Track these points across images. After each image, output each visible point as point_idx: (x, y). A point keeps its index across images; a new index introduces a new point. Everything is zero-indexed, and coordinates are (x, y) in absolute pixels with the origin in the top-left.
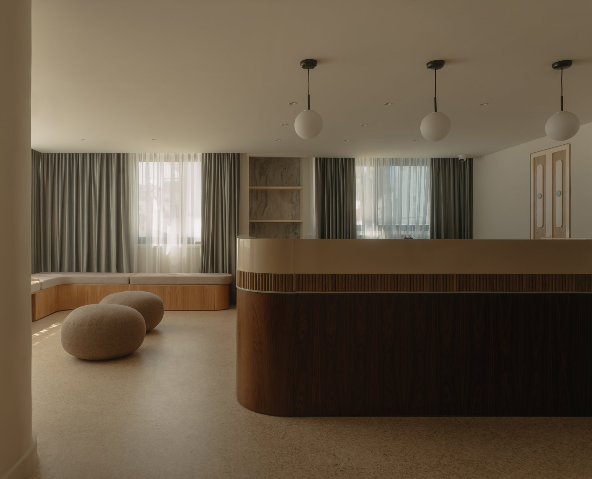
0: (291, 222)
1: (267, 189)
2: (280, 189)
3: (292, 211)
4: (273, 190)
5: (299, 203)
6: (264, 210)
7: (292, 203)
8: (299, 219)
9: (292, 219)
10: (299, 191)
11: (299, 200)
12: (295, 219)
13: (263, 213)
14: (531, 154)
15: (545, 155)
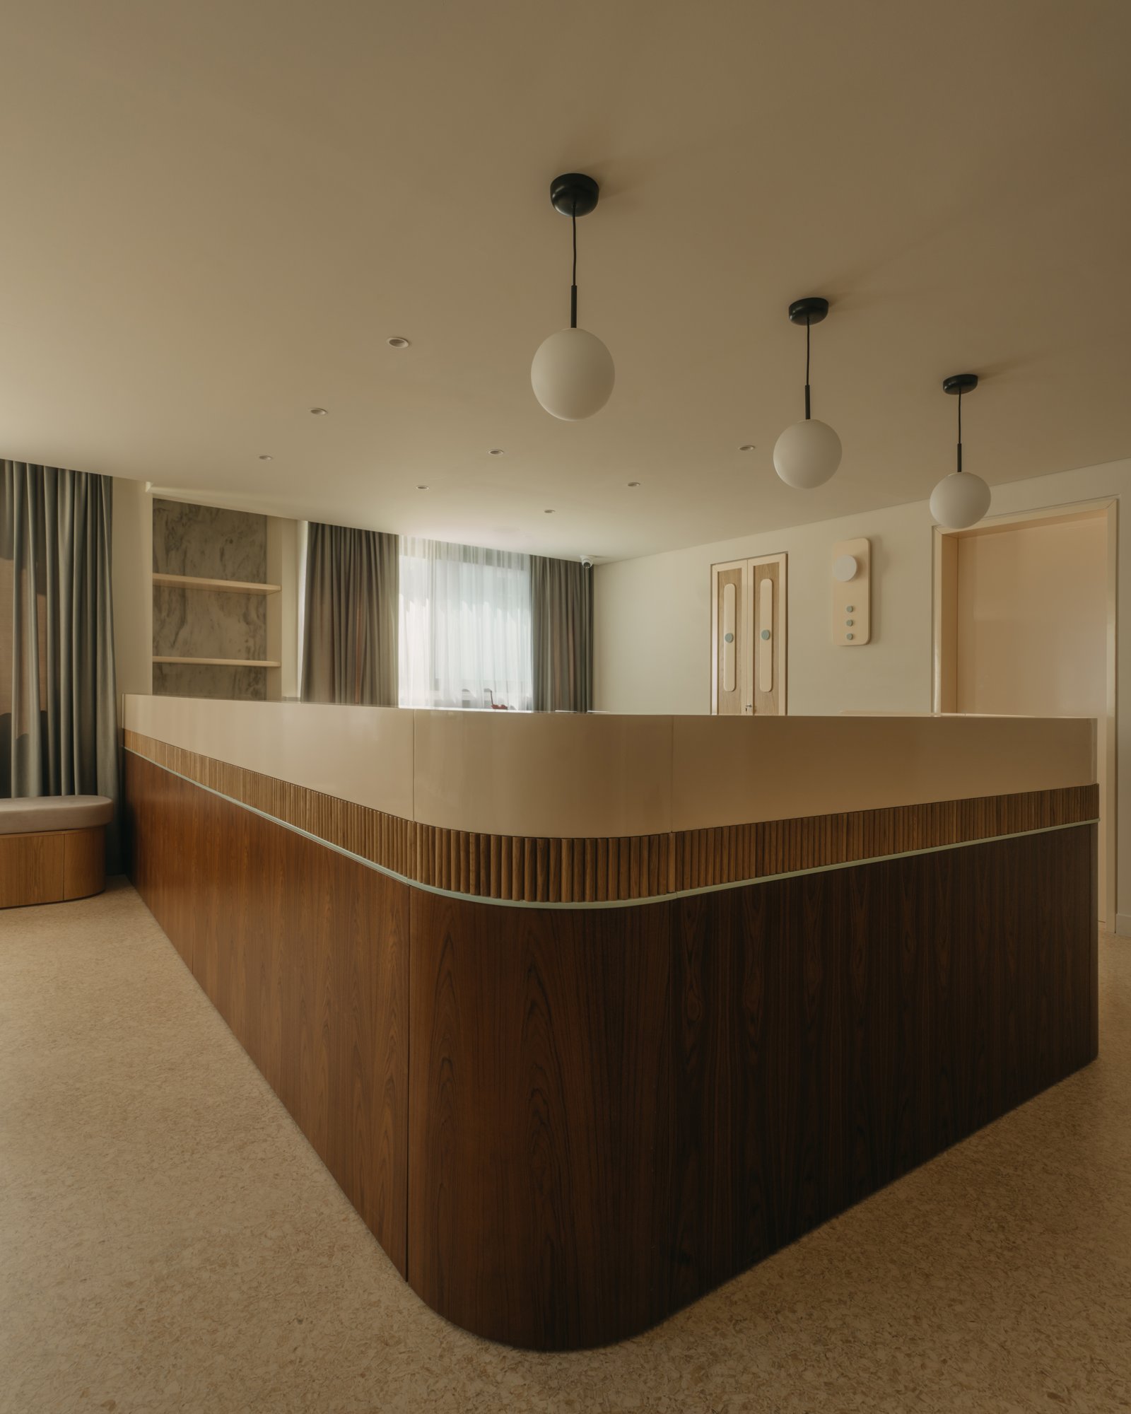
0: (245, 667)
1: (184, 583)
2: (219, 587)
3: (247, 641)
4: (199, 589)
5: (265, 623)
6: (177, 634)
7: (248, 623)
8: (265, 660)
9: (248, 659)
10: (263, 596)
11: (265, 616)
12: (254, 659)
13: (174, 642)
14: (714, 564)
15: (740, 570)
